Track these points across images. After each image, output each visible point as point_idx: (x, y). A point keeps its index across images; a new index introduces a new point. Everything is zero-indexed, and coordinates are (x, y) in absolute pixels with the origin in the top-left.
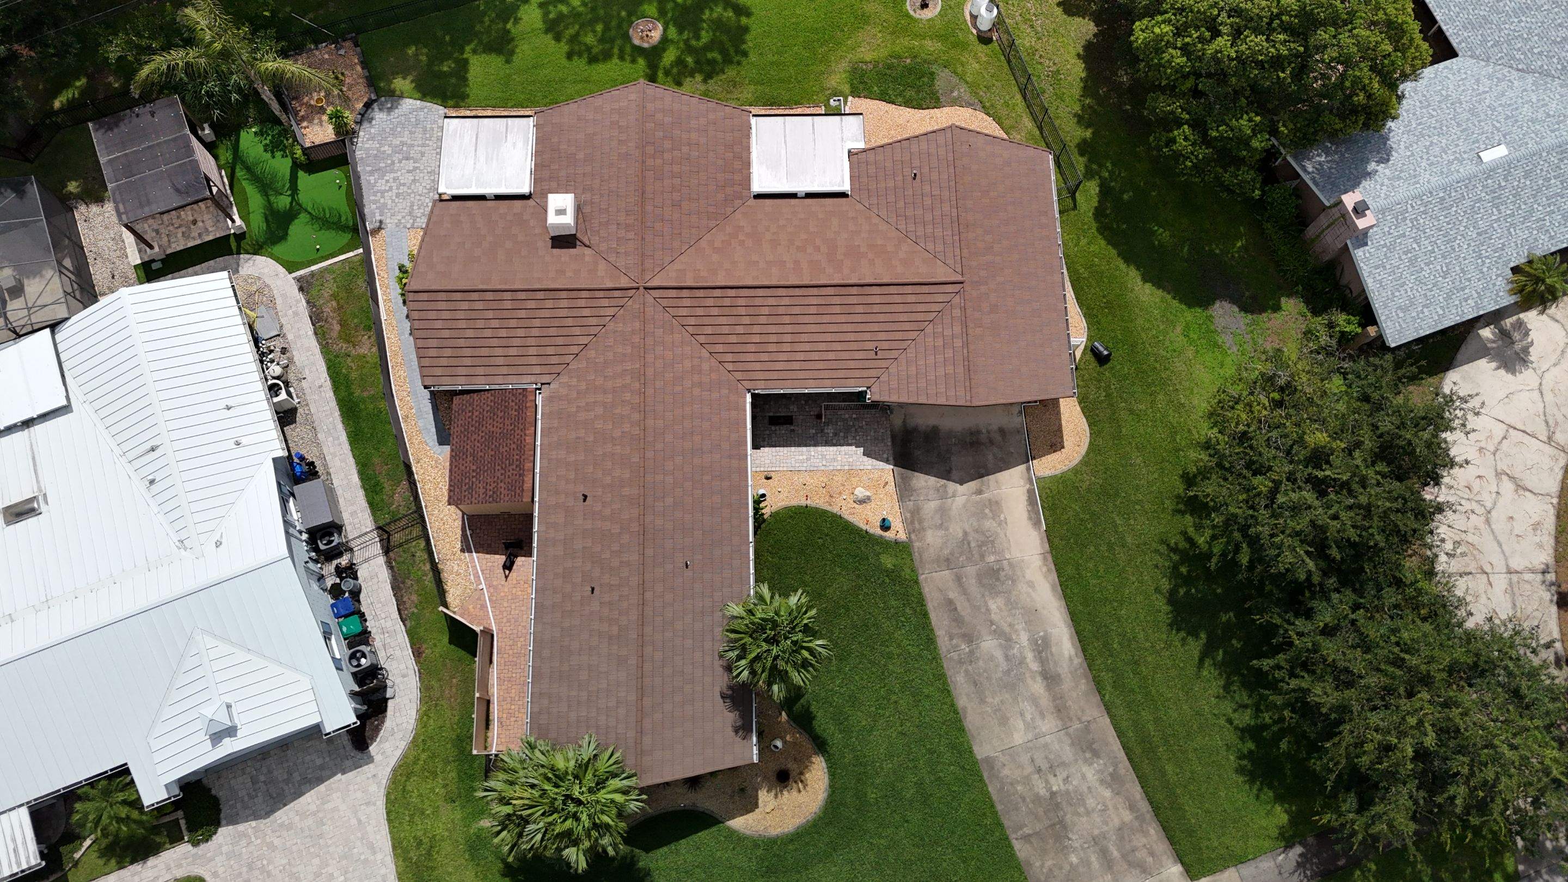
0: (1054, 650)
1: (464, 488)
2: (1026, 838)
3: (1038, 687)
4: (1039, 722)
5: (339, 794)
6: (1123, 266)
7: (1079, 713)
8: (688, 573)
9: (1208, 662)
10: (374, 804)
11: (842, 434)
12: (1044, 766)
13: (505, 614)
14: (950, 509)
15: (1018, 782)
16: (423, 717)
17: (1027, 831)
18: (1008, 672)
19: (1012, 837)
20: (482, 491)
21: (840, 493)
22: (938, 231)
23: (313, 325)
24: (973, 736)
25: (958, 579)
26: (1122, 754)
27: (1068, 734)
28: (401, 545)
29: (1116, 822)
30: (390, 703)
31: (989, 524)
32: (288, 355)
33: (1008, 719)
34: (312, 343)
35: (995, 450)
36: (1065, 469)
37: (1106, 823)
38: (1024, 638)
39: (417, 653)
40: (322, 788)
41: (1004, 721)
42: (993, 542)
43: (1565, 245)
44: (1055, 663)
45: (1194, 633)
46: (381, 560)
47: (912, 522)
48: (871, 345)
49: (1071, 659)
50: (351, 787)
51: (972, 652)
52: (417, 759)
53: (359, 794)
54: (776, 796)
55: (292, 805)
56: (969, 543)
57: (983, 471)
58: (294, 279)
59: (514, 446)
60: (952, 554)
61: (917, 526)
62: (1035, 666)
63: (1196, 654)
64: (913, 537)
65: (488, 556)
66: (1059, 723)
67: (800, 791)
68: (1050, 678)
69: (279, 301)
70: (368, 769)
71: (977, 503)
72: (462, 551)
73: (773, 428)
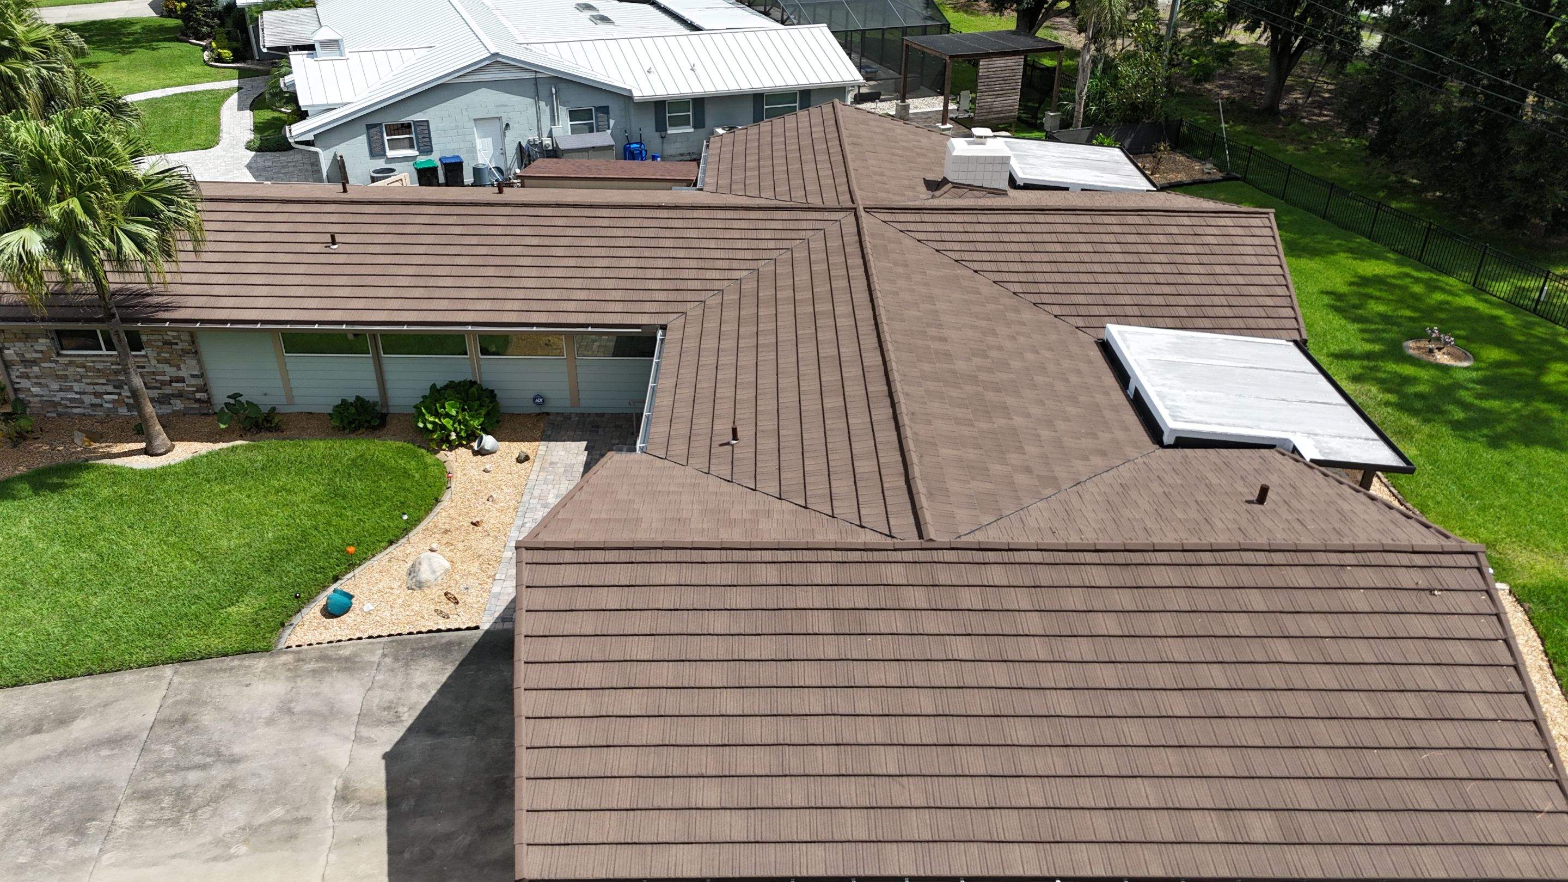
14: (324, 730)
21: (448, 545)
31: (234, 817)
35: (464, 840)
42: (175, 822)
47: (322, 657)
56: (203, 767)
57: (404, 806)
60: (195, 731)
61: (310, 665)
64: (284, 658)
71: (314, 791)
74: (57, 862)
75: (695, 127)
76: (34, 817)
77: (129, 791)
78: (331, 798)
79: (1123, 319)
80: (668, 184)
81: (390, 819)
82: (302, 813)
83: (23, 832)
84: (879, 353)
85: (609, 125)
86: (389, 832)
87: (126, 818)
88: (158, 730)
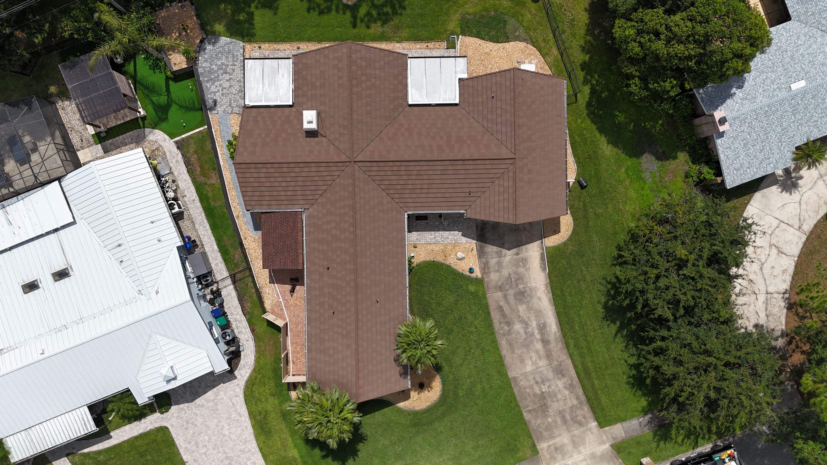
0: (548, 329)
1: (270, 261)
2: (529, 411)
3: (539, 346)
4: (539, 362)
5: (223, 392)
6: (598, 135)
7: (557, 358)
8: (378, 305)
9: (619, 335)
10: (239, 397)
11: (451, 225)
12: (540, 381)
13: (292, 313)
14: (503, 263)
15: (527, 388)
16: (257, 359)
17: (530, 408)
18: (526, 339)
19: (523, 411)
20: (279, 263)
21: (450, 255)
22: (504, 130)
23: (186, 167)
24: (508, 368)
25: (505, 296)
26: (575, 376)
27: (551, 367)
28: (241, 280)
29: (570, 404)
30: (242, 353)
31: (521, 270)
32: (176, 183)
33: (524, 360)
34: (187, 177)
35: (527, 233)
36: (560, 243)
37: (565, 405)
38: (534, 324)
39: (253, 331)
40: (215, 389)
41: (522, 361)
42: (522, 278)
43: (826, 134)
44: (548, 335)
45: (614, 322)
46: (232, 287)
47: (484, 269)
48: (467, 190)
49: (555, 333)
50: (228, 389)
51: (509, 330)
52: (256, 378)
53: (232, 392)
54: (419, 394)
55: (202, 397)
57: (520, 244)
58: (174, 142)
59: (293, 241)
60: (503, 284)
61: (487, 270)
62: (538, 337)
63: (614, 332)
64: (484, 276)
65: (282, 285)
66: (548, 362)
67: (429, 391)
68: (545, 342)
69: (168, 154)
70: (235, 382)
71: (516, 259)
72: (270, 283)
73: (418, 222)
74: (530, 293)
76: (521, 301)
77: (516, 289)
78: (518, 256)
81: (522, 246)
82: (521, 260)
83: (524, 301)
86: (525, 245)
87: (521, 287)
88: (503, 290)
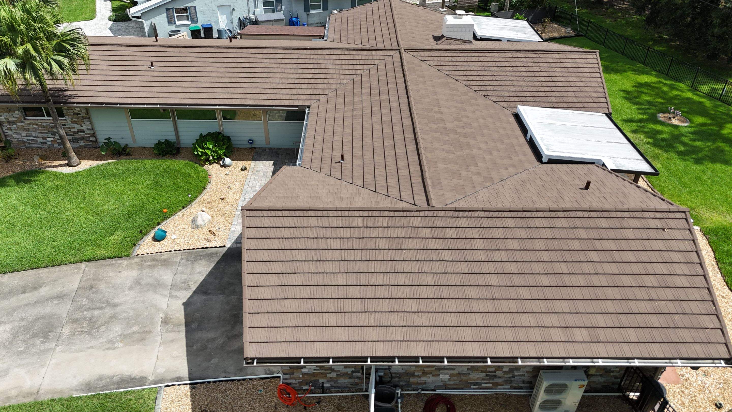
14: (155, 292)
21: (210, 209)
31: (116, 330)
35: (221, 341)
47: (153, 260)
56: (101, 308)
57: (193, 326)
60: (97, 292)
61: (148, 263)
64: (136, 260)
71: (152, 319)
74: (36, 350)
75: (323, 10)
76: (25, 330)
77: (67, 319)
78: (159, 323)
79: (525, 103)
80: (311, 38)
81: (187, 332)
82: (147, 329)
83: (20, 337)
84: (410, 119)
85: (282, 9)
86: (187, 337)
87: (67, 331)
88: (80, 292)
